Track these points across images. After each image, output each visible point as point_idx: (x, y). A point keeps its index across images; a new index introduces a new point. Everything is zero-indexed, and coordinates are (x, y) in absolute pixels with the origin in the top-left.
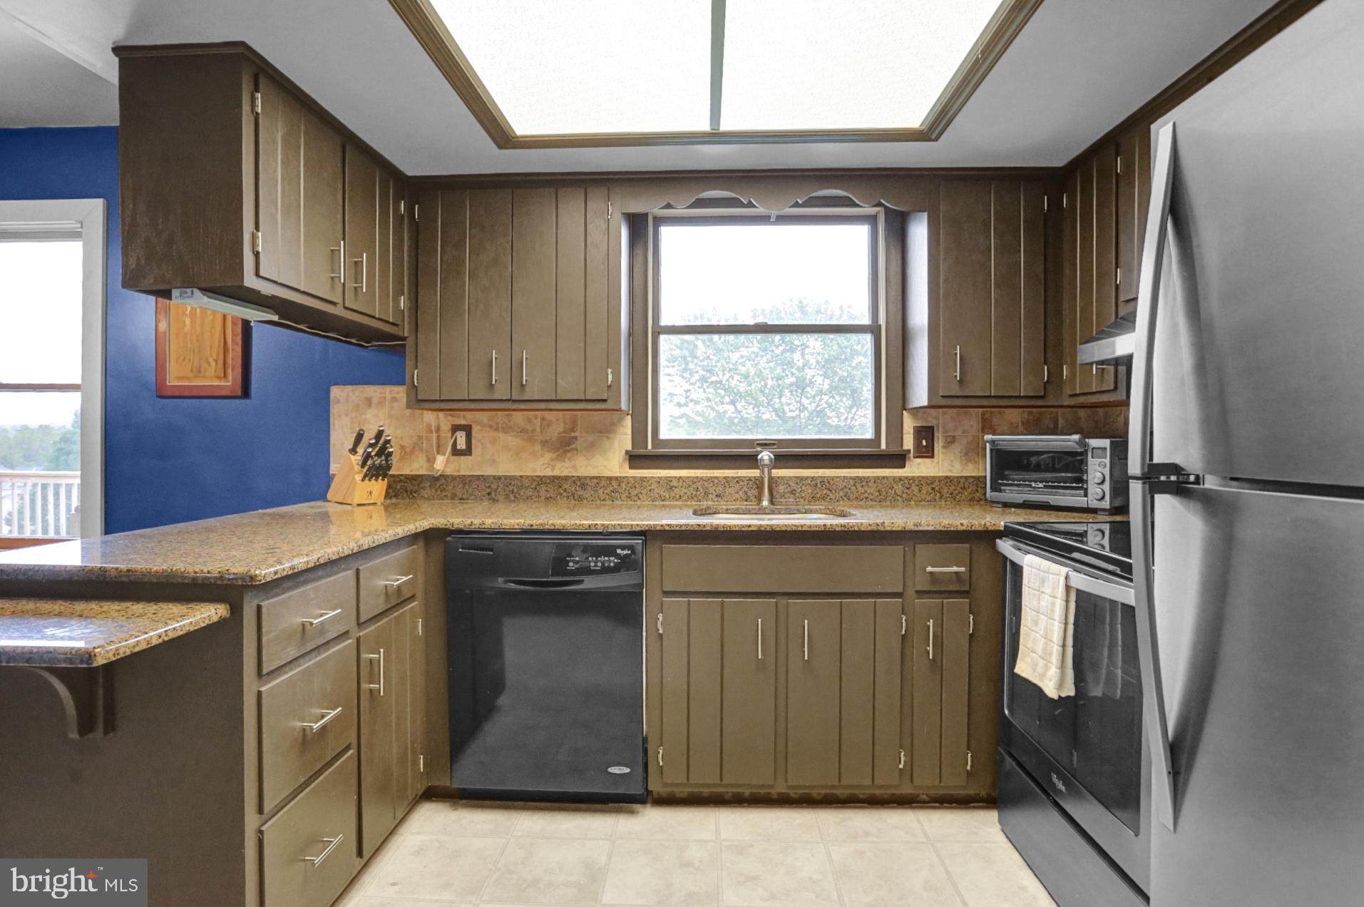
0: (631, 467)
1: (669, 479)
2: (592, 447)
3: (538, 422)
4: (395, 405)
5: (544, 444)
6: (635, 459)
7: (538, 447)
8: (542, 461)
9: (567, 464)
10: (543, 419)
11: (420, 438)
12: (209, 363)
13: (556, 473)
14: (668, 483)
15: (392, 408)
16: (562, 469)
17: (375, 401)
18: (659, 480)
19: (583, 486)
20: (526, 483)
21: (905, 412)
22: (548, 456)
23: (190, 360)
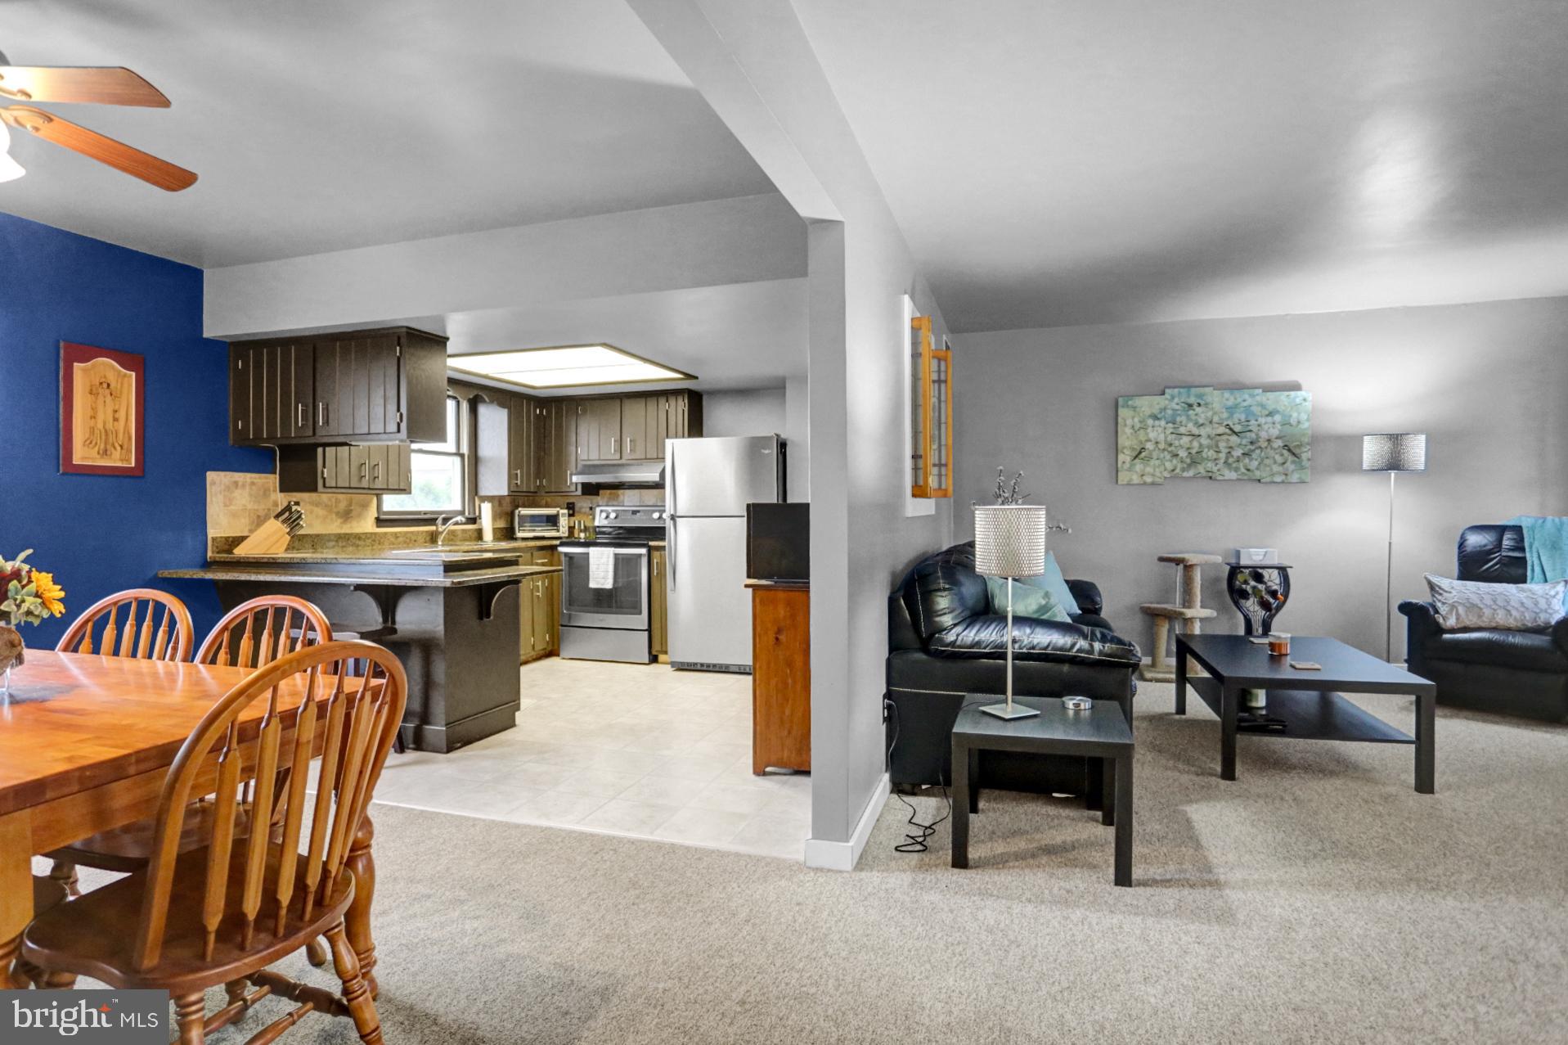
0: (378, 527)
1: (396, 533)
2: (359, 516)
3: (334, 500)
4: (254, 487)
5: (337, 514)
6: (380, 522)
7: (334, 516)
8: (336, 524)
9: (348, 525)
10: (336, 499)
11: (269, 510)
12: (115, 448)
13: (343, 531)
14: (396, 535)
15: (251, 489)
16: (346, 529)
17: (240, 484)
18: (392, 534)
19: (360, 539)
20: (332, 538)
21: (476, 498)
22: (339, 521)
23: (96, 443)
